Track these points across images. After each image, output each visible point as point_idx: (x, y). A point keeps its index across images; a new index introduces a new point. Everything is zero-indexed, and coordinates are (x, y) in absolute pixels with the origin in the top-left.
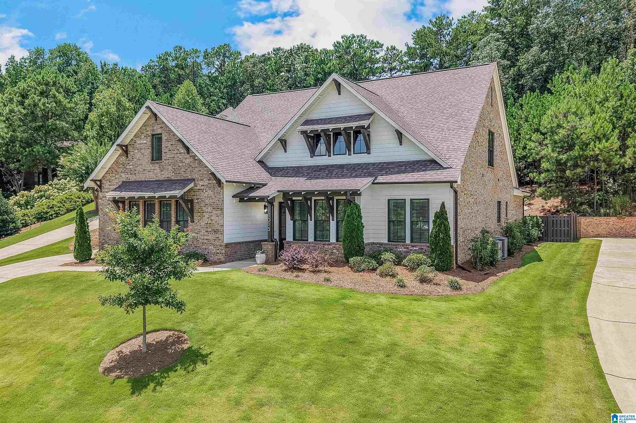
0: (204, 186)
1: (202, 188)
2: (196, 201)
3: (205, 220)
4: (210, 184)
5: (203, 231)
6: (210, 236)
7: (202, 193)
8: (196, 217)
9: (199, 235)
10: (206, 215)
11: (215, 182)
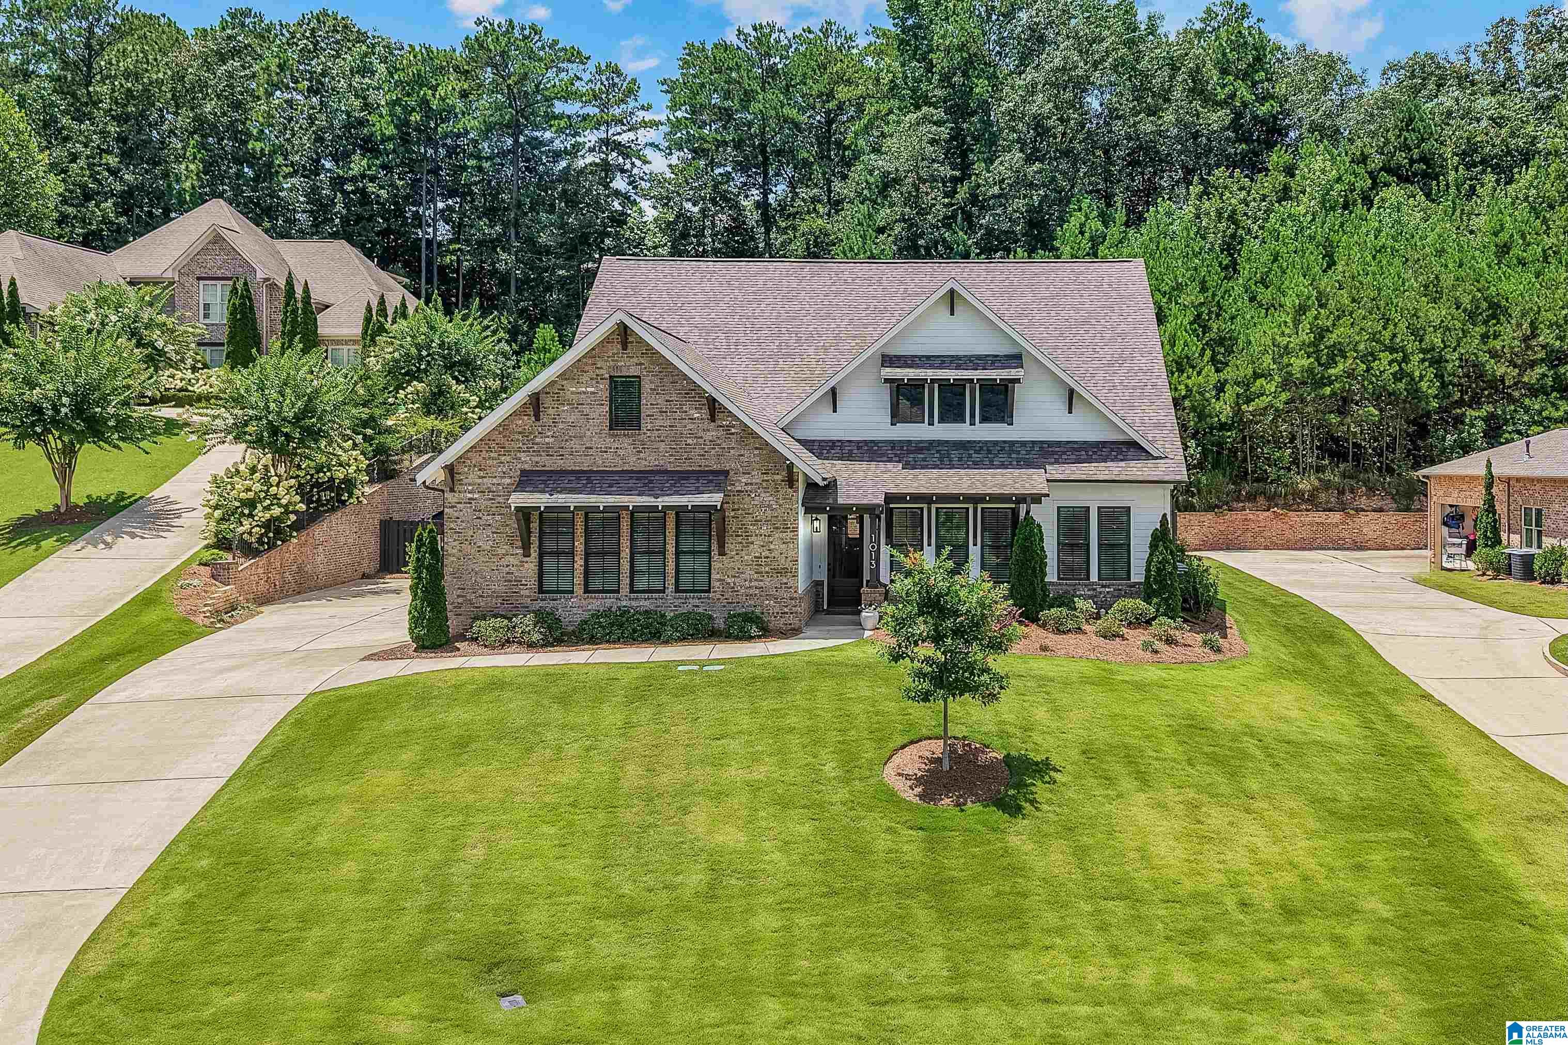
0: (751, 484)
1: (748, 488)
2: (732, 514)
3: (755, 549)
4: (768, 481)
5: (749, 573)
6: (767, 582)
7: (747, 499)
8: (731, 545)
9: (737, 580)
10: (758, 542)
11: (779, 477)
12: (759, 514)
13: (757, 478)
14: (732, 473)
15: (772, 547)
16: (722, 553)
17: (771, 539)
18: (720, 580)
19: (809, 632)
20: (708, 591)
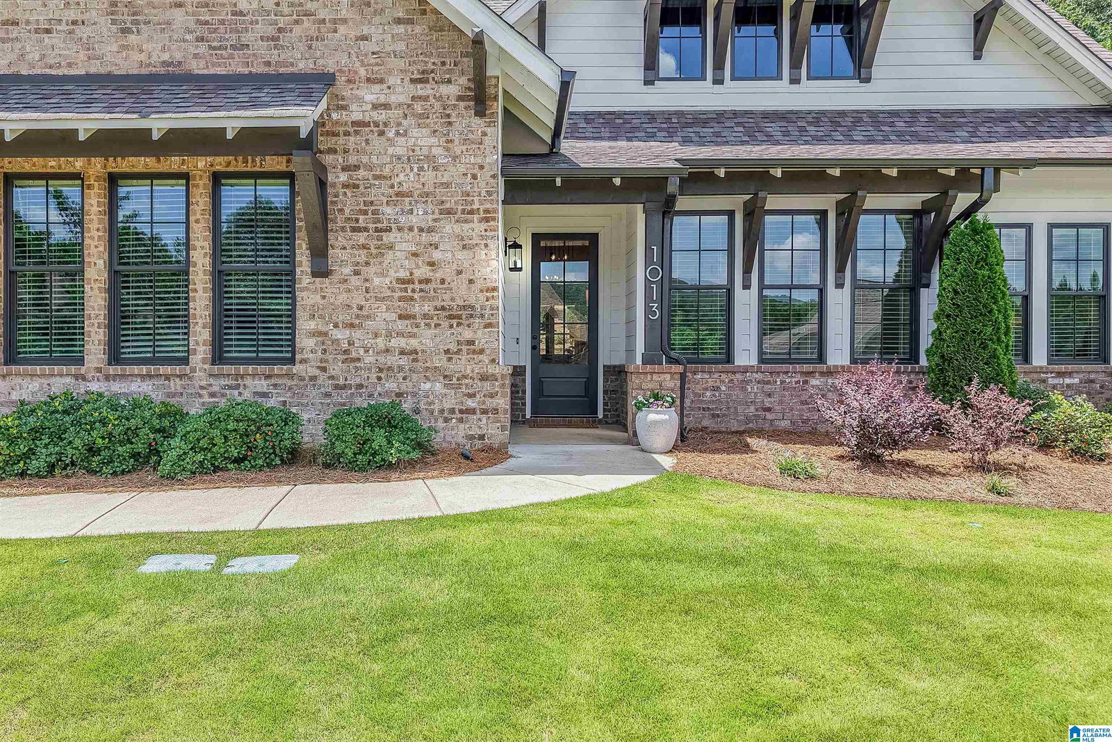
0: (386, 106)
1: (380, 116)
2: (343, 177)
3: (398, 262)
4: (426, 98)
5: (384, 316)
6: (426, 339)
7: (377, 142)
8: (341, 252)
9: (357, 334)
10: (403, 243)
11: (452, 90)
12: (407, 179)
13: (401, 92)
14: (341, 80)
15: (437, 255)
16: (321, 272)
17: (435, 238)
18: (314, 334)
19: (524, 454)
20: (292, 361)
